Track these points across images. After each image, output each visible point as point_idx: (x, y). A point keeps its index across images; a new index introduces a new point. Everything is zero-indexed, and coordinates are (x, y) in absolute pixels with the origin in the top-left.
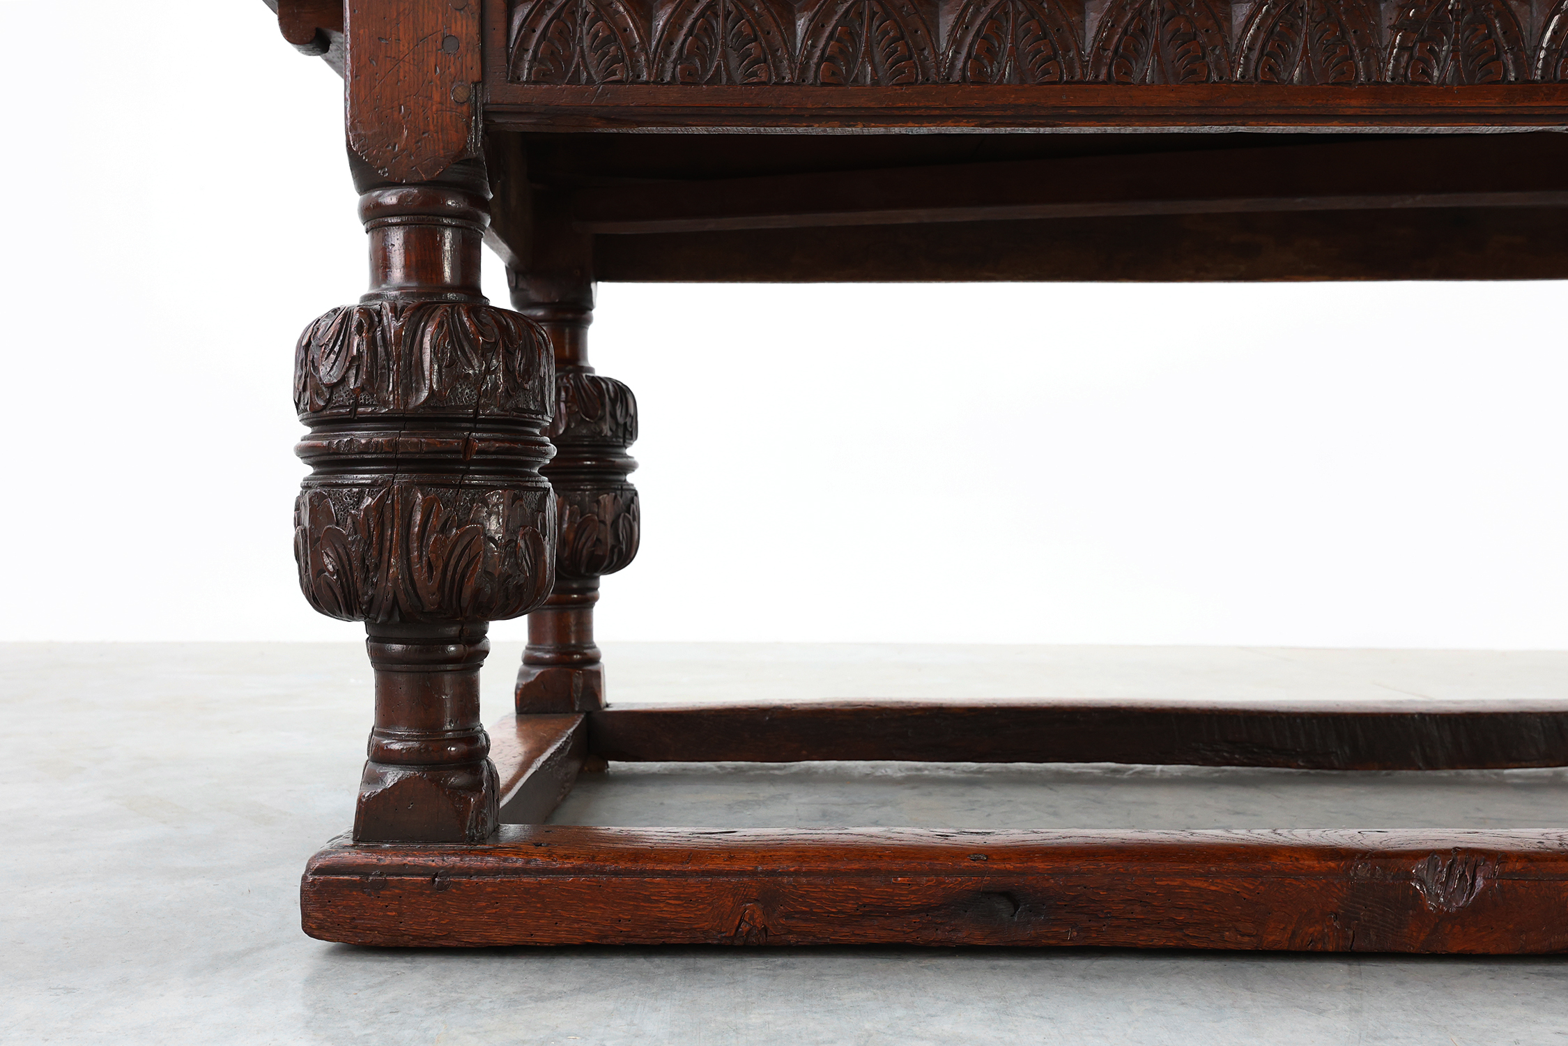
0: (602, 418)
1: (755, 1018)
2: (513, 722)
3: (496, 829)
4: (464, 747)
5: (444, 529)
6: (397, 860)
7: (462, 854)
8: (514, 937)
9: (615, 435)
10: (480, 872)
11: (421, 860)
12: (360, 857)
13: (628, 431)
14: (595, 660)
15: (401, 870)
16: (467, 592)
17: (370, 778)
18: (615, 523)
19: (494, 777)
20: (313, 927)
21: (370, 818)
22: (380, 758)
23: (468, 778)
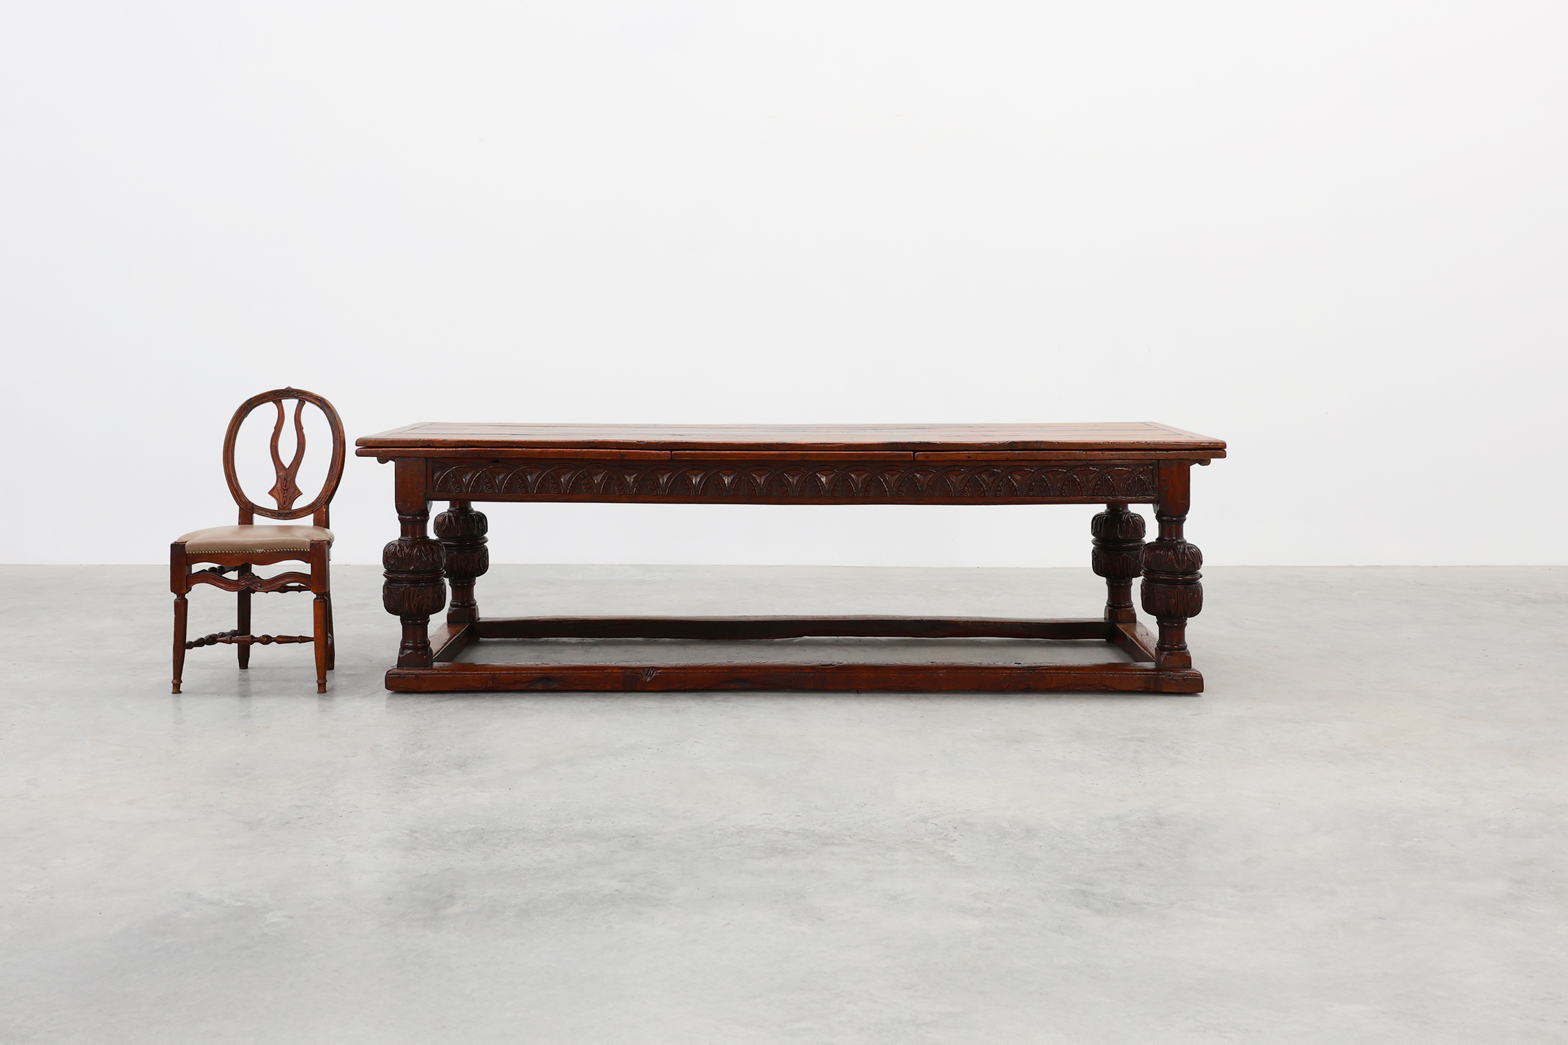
0: (474, 529)
1: (484, 704)
2: (446, 626)
3: (432, 664)
4: (423, 645)
5: (418, 596)
6: (407, 671)
7: (423, 670)
8: (434, 689)
9: (479, 533)
10: (427, 674)
11: (413, 672)
12: (399, 671)
13: (485, 530)
14: (475, 604)
15: (408, 674)
16: (423, 610)
17: (401, 652)
18: (479, 561)
19: (431, 651)
20: (387, 687)
21: (402, 662)
22: (403, 647)
23: (424, 652)
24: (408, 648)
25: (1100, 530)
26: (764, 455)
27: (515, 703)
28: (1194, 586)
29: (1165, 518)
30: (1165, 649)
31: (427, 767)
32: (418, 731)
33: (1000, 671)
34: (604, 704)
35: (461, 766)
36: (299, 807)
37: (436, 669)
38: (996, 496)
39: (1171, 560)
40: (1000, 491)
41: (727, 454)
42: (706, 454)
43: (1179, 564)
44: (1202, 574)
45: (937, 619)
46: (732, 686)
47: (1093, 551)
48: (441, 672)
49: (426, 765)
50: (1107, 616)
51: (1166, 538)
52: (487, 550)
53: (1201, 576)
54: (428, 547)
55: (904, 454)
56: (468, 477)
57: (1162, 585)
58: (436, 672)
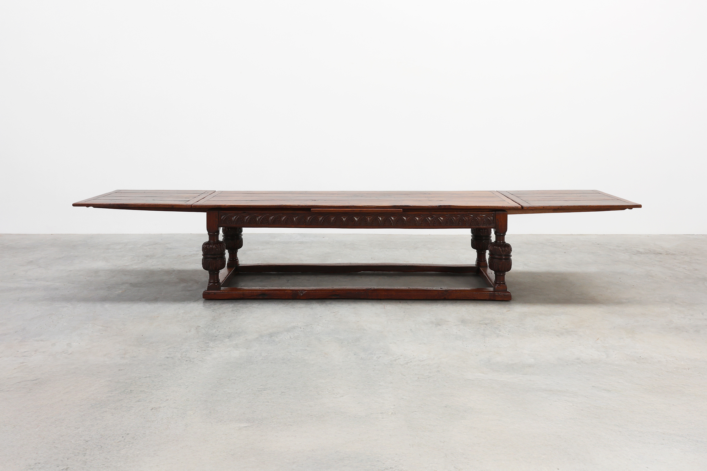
1: (239, 305)
2: (227, 269)
3: (220, 288)
4: (217, 281)
5: (215, 264)
6: (211, 292)
8: (221, 298)
10: (218, 292)
11: (213, 291)
12: (208, 291)
14: (237, 259)
16: (217, 268)
17: (209, 284)
18: (239, 244)
19: (220, 282)
20: (204, 298)
21: (209, 288)
22: (210, 282)
23: (218, 284)
24: (211, 283)
25: (474, 232)
26: (346, 210)
27: (251, 305)
28: (508, 260)
29: (498, 234)
30: (497, 284)
31: (217, 337)
32: (214, 319)
33: (434, 292)
34: (285, 305)
35: (229, 337)
36: (168, 357)
37: (222, 291)
38: (433, 225)
39: (500, 250)
40: (435, 224)
41: (332, 210)
42: (324, 210)
43: (503, 252)
44: (512, 255)
45: (412, 265)
46: (333, 297)
47: (471, 240)
48: (224, 292)
49: (216, 336)
50: (477, 264)
51: (498, 242)
52: (242, 239)
53: (511, 256)
54: (219, 245)
55: (399, 210)
56: (235, 217)
57: (497, 260)
58: (222, 292)
